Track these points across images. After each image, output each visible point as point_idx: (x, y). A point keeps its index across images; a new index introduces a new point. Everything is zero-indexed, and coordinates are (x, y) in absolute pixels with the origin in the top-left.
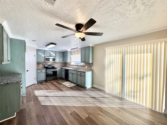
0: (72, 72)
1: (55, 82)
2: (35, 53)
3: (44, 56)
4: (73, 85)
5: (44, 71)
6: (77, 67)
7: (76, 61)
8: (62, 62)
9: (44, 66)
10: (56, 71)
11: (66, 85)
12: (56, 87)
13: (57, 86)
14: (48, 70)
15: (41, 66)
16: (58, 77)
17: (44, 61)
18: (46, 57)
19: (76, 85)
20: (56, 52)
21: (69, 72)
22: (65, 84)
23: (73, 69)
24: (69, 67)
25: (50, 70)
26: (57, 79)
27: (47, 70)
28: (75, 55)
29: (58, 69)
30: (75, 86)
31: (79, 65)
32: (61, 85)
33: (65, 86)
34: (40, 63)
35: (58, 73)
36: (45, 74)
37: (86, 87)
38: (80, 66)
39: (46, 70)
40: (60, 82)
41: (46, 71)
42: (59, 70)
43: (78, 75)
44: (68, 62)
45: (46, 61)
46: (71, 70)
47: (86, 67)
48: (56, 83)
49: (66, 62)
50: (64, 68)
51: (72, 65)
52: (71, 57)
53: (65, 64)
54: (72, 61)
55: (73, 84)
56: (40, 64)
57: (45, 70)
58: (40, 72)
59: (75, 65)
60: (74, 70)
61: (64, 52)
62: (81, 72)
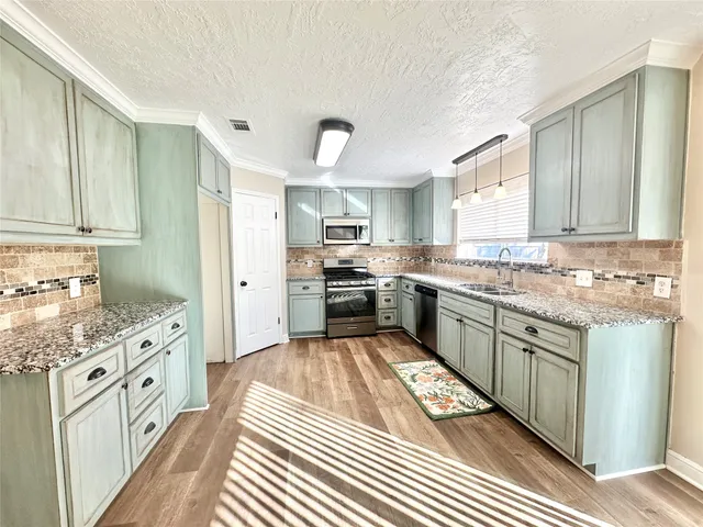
0: (459, 305)
1: (363, 351)
2: (277, 202)
3: (318, 218)
4: (462, 399)
5: (318, 287)
6: (492, 272)
7: (489, 234)
8: (404, 243)
9: (323, 262)
10: (373, 292)
11: (414, 386)
12: (357, 392)
13: (364, 386)
14: (335, 283)
15: (310, 264)
16: (382, 322)
17: (320, 239)
18: (327, 223)
19: (484, 405)
20: (371, 194)
21: (439, 303)
22: (413, 378)
23: (464, 290)
24: (445, 274)
25: (340, 283)
26: (375, 335)
27: (329, 284)
28: (483, 198)
29: (381, 283)
30: (480, 413)
31: (513, 260)
32: (388, 382)
33: (411, 393)
34: (308, 253)
35: (381, 303)
36: (322, 302)
37: (592, 468)
38: (522, 266)
39: (326, 281)
40: (388, 355)
41: (327, 287)
42: (387, 285)
43: (501, 337)
44: (436, 243)
45: (327, 241)
46: (450, 291)
47: (584, 278)
48: (363, 361)
49: (426, 242)
50: (411, 280)
51: (462, 263)
52: (454, 212)
53: (423, 255)
54: (460, 235)
55: (464, 389)
56: (307, 257)
57: (322, 284)
58: (301, 291)
59: (481, 259)
60: (471, 296)
61: (413, 189)
62: (534, 315)
